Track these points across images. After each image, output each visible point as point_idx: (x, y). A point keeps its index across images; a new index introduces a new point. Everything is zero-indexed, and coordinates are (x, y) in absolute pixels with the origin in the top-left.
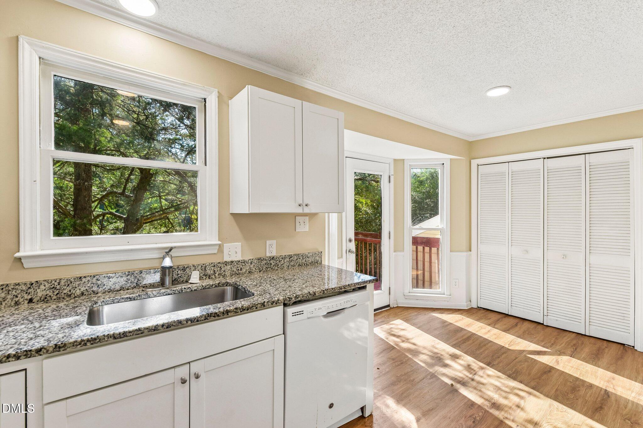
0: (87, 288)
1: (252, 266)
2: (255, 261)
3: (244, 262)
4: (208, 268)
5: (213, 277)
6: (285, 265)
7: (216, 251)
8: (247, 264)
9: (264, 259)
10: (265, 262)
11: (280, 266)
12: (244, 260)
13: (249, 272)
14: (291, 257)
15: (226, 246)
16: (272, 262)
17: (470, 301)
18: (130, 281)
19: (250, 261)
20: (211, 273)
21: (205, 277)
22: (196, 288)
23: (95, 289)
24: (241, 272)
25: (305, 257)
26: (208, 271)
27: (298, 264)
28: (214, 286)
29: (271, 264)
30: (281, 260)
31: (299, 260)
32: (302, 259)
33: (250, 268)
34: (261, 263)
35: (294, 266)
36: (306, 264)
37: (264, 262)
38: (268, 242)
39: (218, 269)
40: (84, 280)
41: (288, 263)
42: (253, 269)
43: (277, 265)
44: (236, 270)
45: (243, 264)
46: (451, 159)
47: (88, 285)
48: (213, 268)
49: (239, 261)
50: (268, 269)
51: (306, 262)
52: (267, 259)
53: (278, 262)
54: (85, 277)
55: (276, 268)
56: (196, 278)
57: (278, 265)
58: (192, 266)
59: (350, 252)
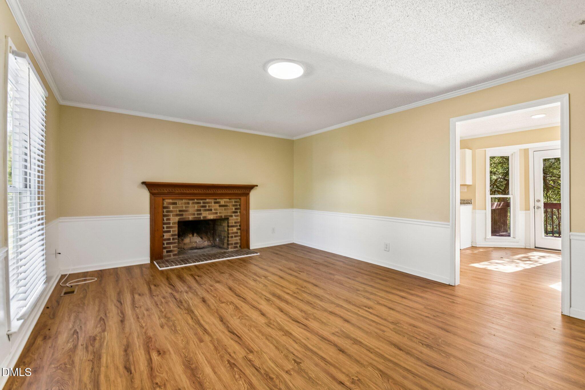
59: (539, 208)
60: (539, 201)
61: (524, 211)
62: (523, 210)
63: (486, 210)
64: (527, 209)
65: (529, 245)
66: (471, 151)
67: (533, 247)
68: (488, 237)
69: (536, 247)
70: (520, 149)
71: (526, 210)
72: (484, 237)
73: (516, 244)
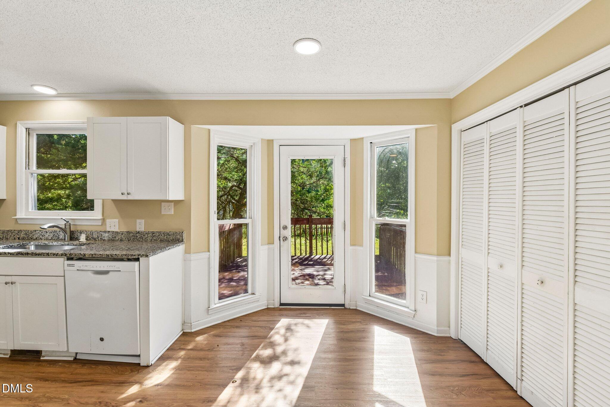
0: (38, 236)
1: (122, 236)
2: (125, 233)
3: (117, 233)
4: (94, 234)
5: (97, 239)
6: (148, 239)
7: (100, 224)
8: (119, 234)
9: (131, 232)
10: (133, 234)
11: (144, 238)
12: (117, 231)
13: (121, 240)
14: (154, 233)
15: (108, 221)
16: (137, 235)
17: (449, 327)
18: (55, 236)
19: (121, 233)
20: (96, 237)
21: (92, 239)
22: (76, 244)
23: (41, 237)
24: (115, 239)
25: (166, 235)
26: (94, 235)
27: (160, 239)
28: (86, 244)
29: (137, 237)
30: (145, 234)
31: (161, 236)
32: (164, 236)
33: (121, 237)
34: (130, 235)
35: (156, 240)
36: (167, 240)
37: (131, 235)
38: (138, 221)
39: (100, 235)
40: (37, 232)
41: (151, 238)
42: (124, 238)
43: (141, 238)
44: (111, 238)
45: (116, 234)
46: (416, 130)
47: (39, 235)
48: (97, 234)
49: (114, 232)
50: (135, 240)
51: (167, 239)
52: (134, 232)
53: (142, 235)
54: (37, 231)
55: (141, 240)
56: (83, 238)
57: (143, 238)
58: (85, 231)
59: (285, 239)
60: (285, 228)
61: (267, 246)
62: (265, 245)
63: (209, 252)
64: (271, 242)
65: (273, 301)
66: (181, 126)
67: (277, 305)
68: (213, 306)
69: (281, 304)
70: (262, 139)
71: (269, 243)
72: (207, 307)
73: (256, 304)
